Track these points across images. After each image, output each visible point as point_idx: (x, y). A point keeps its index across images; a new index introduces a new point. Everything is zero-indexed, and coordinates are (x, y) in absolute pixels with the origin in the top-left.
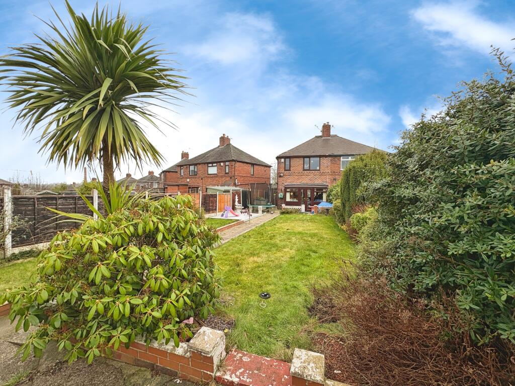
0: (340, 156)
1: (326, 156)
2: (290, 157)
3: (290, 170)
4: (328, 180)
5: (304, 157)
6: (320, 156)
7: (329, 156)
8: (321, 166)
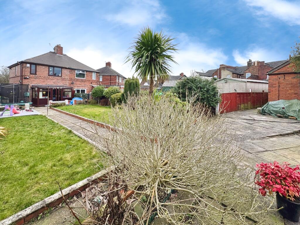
0: (75, 69)
1: (66, 68)
2: (36, 64)
3: (36, 74)
4: (67, 83)
5: (49, 66)
6: (62, 68)
7: (69, 68)
8: (62, 74)
